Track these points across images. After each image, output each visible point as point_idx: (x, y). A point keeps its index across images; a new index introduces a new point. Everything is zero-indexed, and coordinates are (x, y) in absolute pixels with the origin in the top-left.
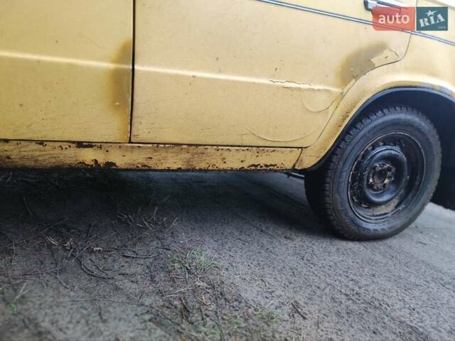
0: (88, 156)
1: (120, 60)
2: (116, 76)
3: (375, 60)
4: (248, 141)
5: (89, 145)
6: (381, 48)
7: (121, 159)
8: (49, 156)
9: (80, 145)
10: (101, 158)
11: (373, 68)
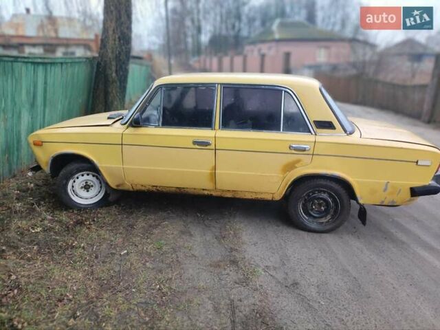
0: (206, 192)
1: (212, 170)
2: (211, 174)
3: (296, 165)
4: (251, 190)
5: (206, 190)
6: (298, 161)
7: (214, 194)
8: (196, 192)
9: (204, 190)
10: (209, 193)
11: (296, 167)
